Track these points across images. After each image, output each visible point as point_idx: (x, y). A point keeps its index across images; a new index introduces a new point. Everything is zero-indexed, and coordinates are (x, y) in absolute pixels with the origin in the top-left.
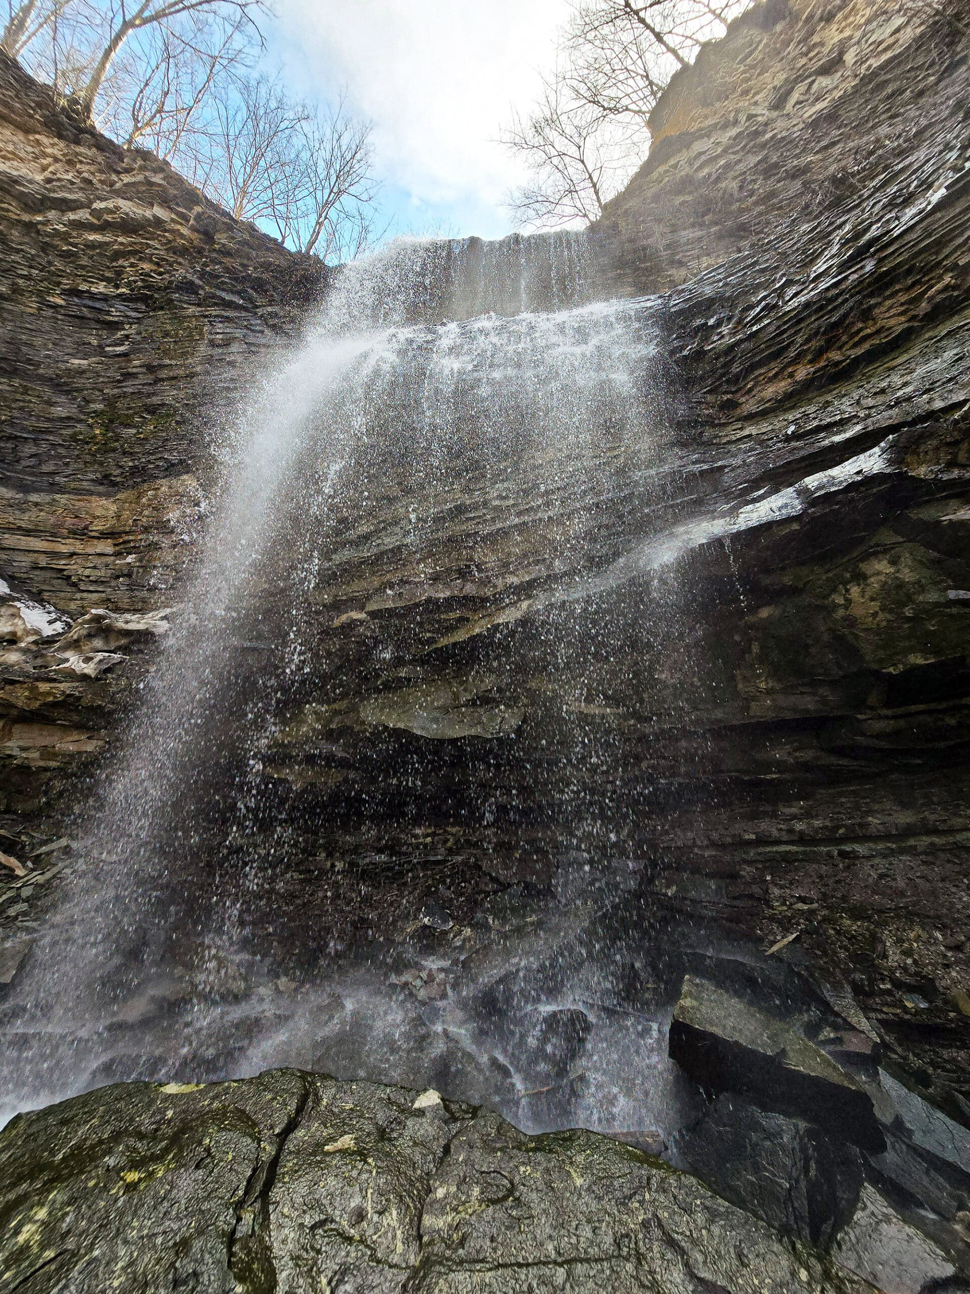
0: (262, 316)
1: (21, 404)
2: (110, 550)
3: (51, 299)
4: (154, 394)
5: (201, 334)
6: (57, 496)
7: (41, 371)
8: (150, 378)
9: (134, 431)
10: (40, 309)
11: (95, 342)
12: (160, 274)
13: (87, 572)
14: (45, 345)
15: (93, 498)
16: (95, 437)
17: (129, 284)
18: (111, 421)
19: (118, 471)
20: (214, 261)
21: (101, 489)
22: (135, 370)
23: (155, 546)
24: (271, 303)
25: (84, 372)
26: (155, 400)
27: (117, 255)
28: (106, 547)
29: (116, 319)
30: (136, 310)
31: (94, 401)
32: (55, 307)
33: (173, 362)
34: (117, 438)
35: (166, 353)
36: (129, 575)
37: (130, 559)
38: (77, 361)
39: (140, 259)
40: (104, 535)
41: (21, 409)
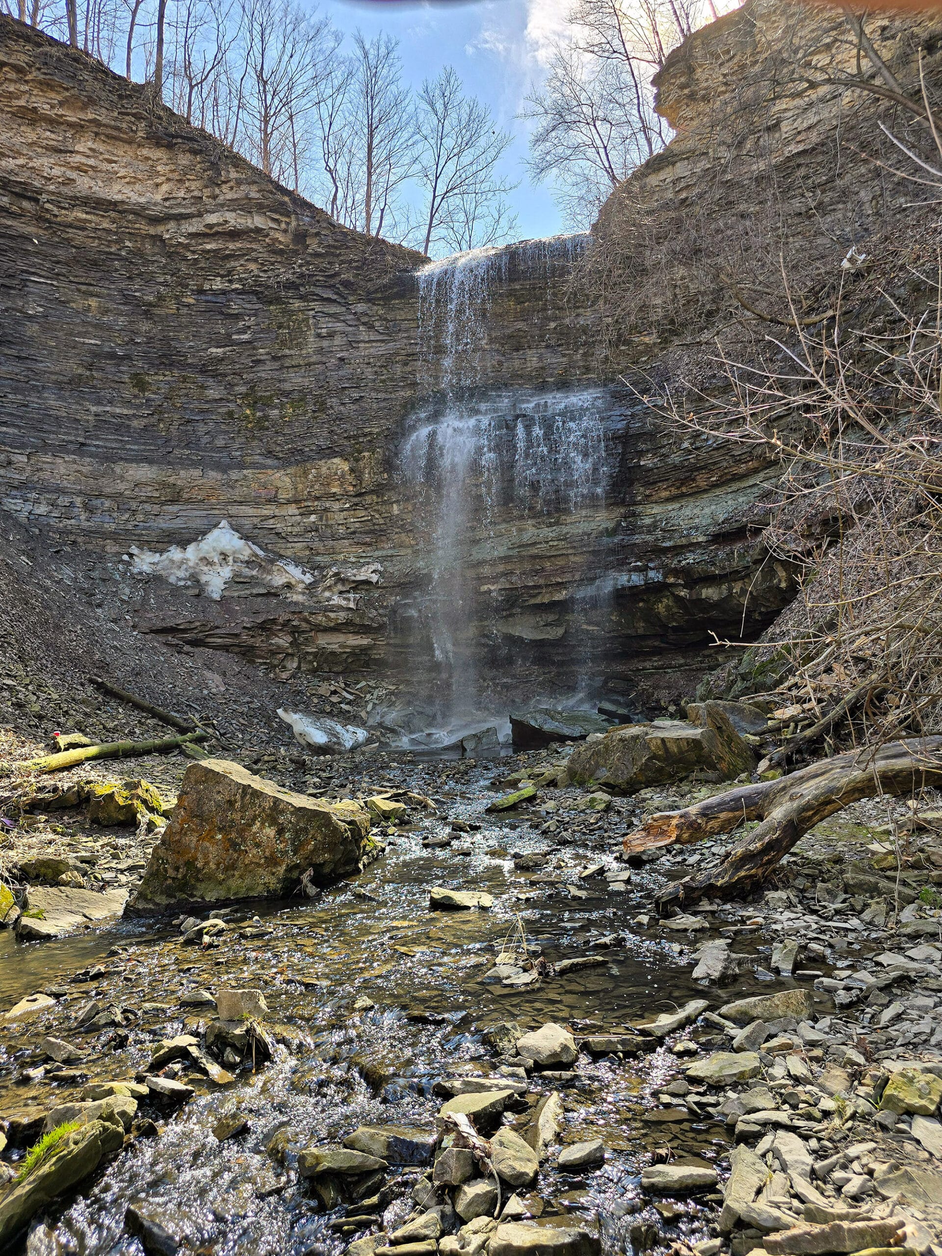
0: (355, 314)
1: (185, 391)
2: (297, 512)
3: (184, 300)
4: (284, 381)
5: (308, 326)
6: (245, 472)
7: (190, 361)
8: (276, 365)
9: (276, 412)
10: (178, 309)
11: (223, 331)
12: (265, 271)
13: (289, 529)
14: (187, 338)
15: (270, 472)
16: (247, 417)
17: (240, 280)
18: (256, 402)
19: (278, 449)
20: (308, 263)
21: (269, 462)
22: (262, 358)
23: (326, 510)
24: (359, 301)
25: (223, 359)
26: (287, 386)
27: (227, 257)
28: (292, 509)
29: (236, 312)
30: (249, 302)
31: (237, 385)
32: (188, 306)
33: (292, 352)
34: (266, 418)
35: (283, 343)
36: (317, 530)
37: (313, 518)
38: (214, 350)
39: (247, 260)
40: (289, 502)
41: (187, 395)
